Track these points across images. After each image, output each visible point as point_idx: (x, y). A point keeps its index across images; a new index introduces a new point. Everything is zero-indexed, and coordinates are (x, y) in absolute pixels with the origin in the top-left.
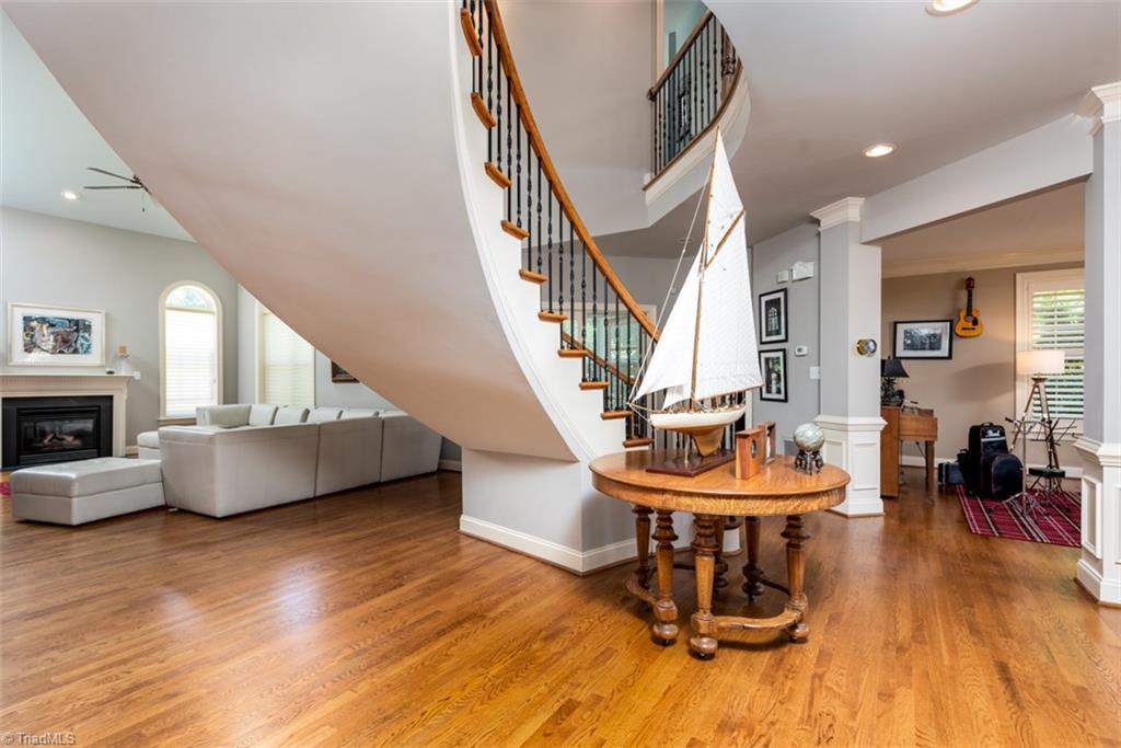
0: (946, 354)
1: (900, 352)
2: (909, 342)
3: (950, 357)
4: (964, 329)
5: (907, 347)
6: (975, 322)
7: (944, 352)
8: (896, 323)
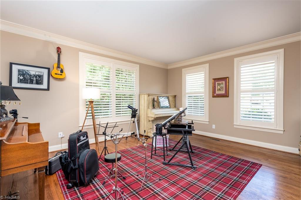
0: (46, 87)
1: (15, 84)
2: (22, 78)
3: (48, 89)
4: (56, 74)
5: (20, 81)
6: (62, 71)
7: (44, 86)
8: (11, 64)
